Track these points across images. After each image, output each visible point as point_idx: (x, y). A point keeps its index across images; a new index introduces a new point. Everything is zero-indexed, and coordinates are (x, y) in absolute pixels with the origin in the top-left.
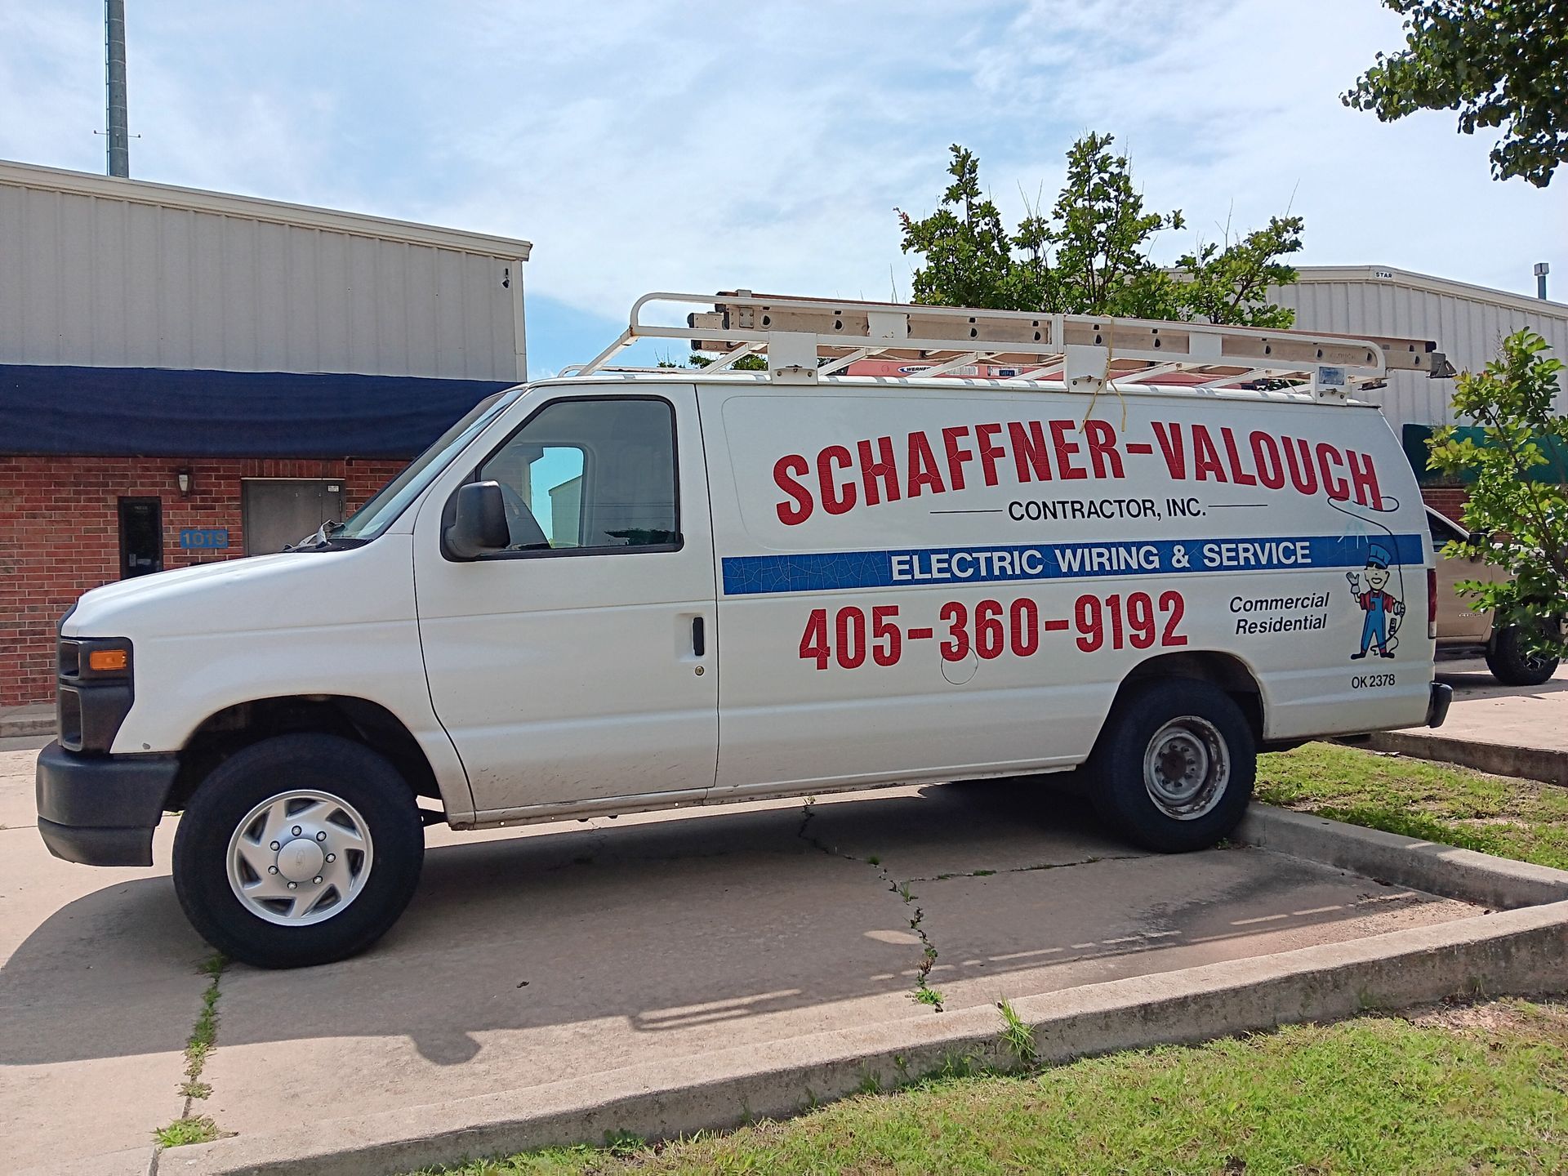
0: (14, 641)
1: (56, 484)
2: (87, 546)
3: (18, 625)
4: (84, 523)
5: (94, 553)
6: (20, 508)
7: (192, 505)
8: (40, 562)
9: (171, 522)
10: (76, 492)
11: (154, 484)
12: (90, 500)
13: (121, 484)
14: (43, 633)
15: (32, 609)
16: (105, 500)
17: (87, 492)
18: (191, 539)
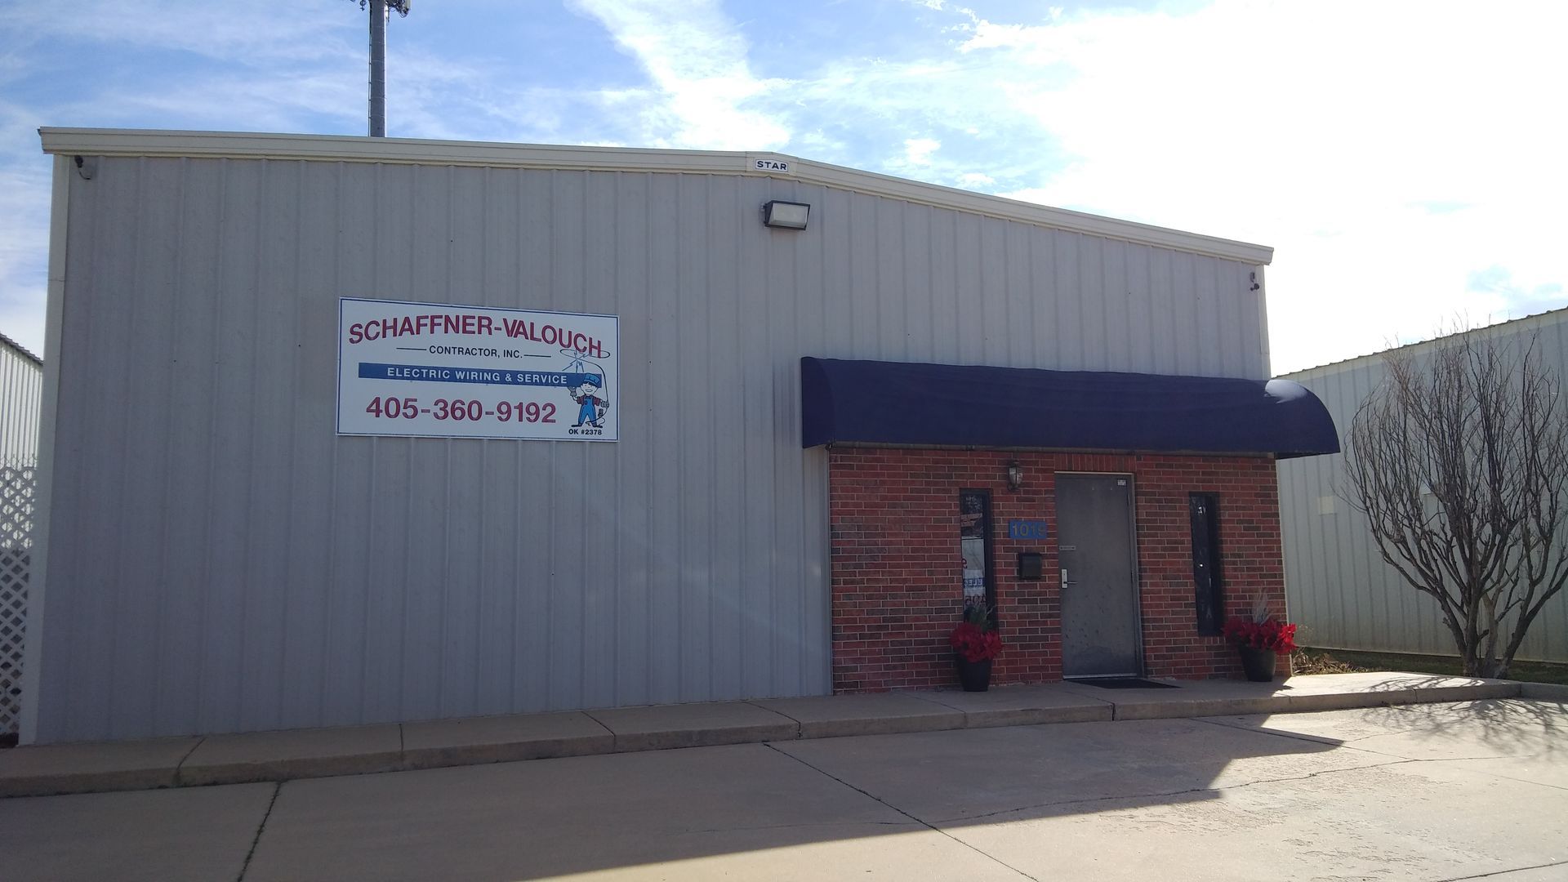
0: (880, 628)
1: (912, 476)
2: (936, 535)
3: (882, 612)
4: (933, 513)
5: (941, 543)
6: (884, 498)
7: (1017, 497)
8: (899, 550)
9: (1002, 514)
10: (928, 483)
11: (987, 477)
12: (938, 491)
13: (961, 476)
14: (902, 620)
15: (894, 597)
16: (949, 491)
17: (936, 484)
18: (1019, 529)
